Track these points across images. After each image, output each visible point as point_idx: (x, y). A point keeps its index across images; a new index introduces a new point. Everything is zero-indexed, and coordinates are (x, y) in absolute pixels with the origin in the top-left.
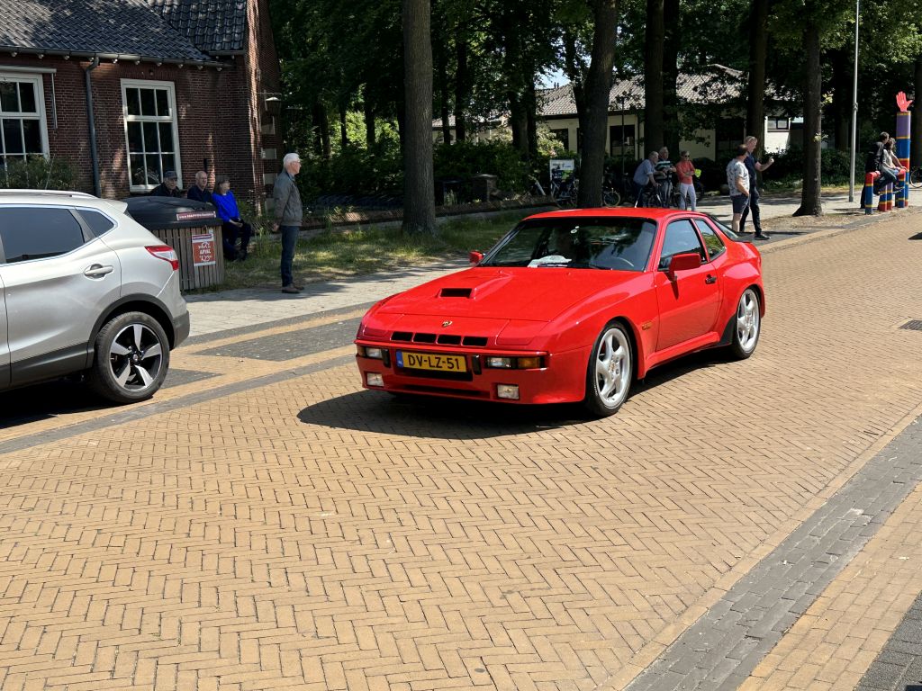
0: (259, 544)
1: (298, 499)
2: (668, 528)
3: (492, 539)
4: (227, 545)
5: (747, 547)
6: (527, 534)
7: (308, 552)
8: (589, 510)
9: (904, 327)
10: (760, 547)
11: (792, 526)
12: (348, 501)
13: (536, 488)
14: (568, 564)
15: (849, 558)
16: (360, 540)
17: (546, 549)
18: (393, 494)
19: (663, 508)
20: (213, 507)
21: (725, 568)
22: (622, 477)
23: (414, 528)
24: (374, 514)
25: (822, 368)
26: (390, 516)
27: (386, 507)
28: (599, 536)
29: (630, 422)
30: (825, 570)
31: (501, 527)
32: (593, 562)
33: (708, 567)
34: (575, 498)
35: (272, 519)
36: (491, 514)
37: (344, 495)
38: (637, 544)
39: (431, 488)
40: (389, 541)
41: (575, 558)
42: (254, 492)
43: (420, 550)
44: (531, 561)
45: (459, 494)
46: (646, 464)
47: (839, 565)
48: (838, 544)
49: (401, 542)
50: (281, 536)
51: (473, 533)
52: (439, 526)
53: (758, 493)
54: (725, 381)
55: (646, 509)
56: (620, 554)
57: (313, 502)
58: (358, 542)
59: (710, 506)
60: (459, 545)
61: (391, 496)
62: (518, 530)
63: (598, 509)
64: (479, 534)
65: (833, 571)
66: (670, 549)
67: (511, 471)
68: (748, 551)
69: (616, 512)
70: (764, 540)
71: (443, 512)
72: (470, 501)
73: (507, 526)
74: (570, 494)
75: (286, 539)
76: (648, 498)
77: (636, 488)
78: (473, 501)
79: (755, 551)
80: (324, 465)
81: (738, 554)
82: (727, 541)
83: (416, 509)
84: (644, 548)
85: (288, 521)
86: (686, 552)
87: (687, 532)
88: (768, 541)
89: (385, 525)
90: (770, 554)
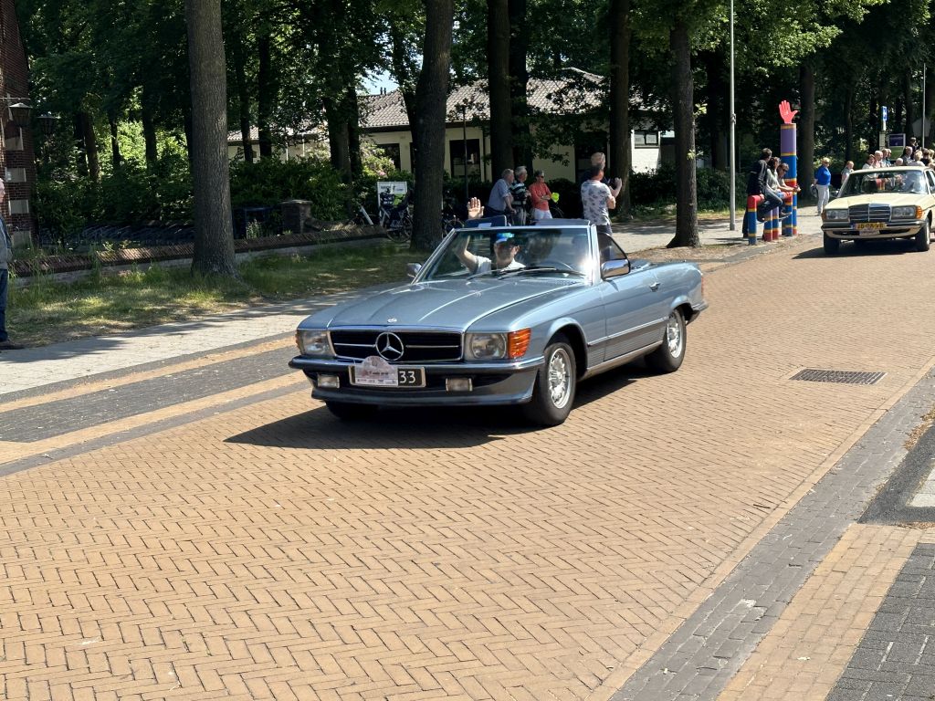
1: (51, 624)
2: (525, 634)
3: (306, 662)
5: (620, 654)
6: (352, 654)
8: (428, 618)
9: (793, 378)
10: (636, 653)
11: (672, 626)
12: (118, 623)
13: (362, 593)
14: (403, 689)
15: (741, 662)
16: (132, 674)
17: (375, 671)
18: (179, 611)
19: (519, 611)
21: (594, 682)
22: (469, 573)
23: (206, 653)
24: (152, 637)
25: (704, 430)
26: (174, 640)
27: (168, 629)
28: (441, 651)
29: (477, 504)
30: (712, 678)
31: (317, 646)
32: (434, 685)
33: (575, 682)
35: (15, 653)
36: (306, 630)
37: (113, 615)
38: (488, 658)
39: (228, 600)
40: (171, 673)
41: (412, 681)
43: (213, 683)
44: (356, 688)
45: (265, 606)
46: (499, 557)
47: (728, 670)
48: (727, 646)
49: (187, 673)
50: (26, 674)
51: (283, 657)
52: (238, 649)
53: (632, 585)
54: (592, 449)
55: (500, 613)
56: (468, 673)
57: (70, 627)
58: (131, 677)
59: (576, 605)
60: (264, 673)
61: (175, 614)
62: (340, 649)
63: (439, 615)
64: (289, 656)
65: (723, 679)
66: (528, 661)
67: (331, 572)
68: (622, 659)
69: (463, 619)
70: (641, 644)
71: (243, 630)
72: (278, 615)
73: (324, 644)
74: (405, 598)
75: (33, 678)
76: (501, 599)
77: (487, 587)
78: (282, 614)
79: (630, 659)
80: (86, 577)
81: (611, 663)
82: (597, 648)
83: (207, 628)
84: (497, 662)
85: (35, 654)
86: (548, 664)
87: (549, 639)
88: (646, 645)
89: (167, 652)
90: (647, 662)
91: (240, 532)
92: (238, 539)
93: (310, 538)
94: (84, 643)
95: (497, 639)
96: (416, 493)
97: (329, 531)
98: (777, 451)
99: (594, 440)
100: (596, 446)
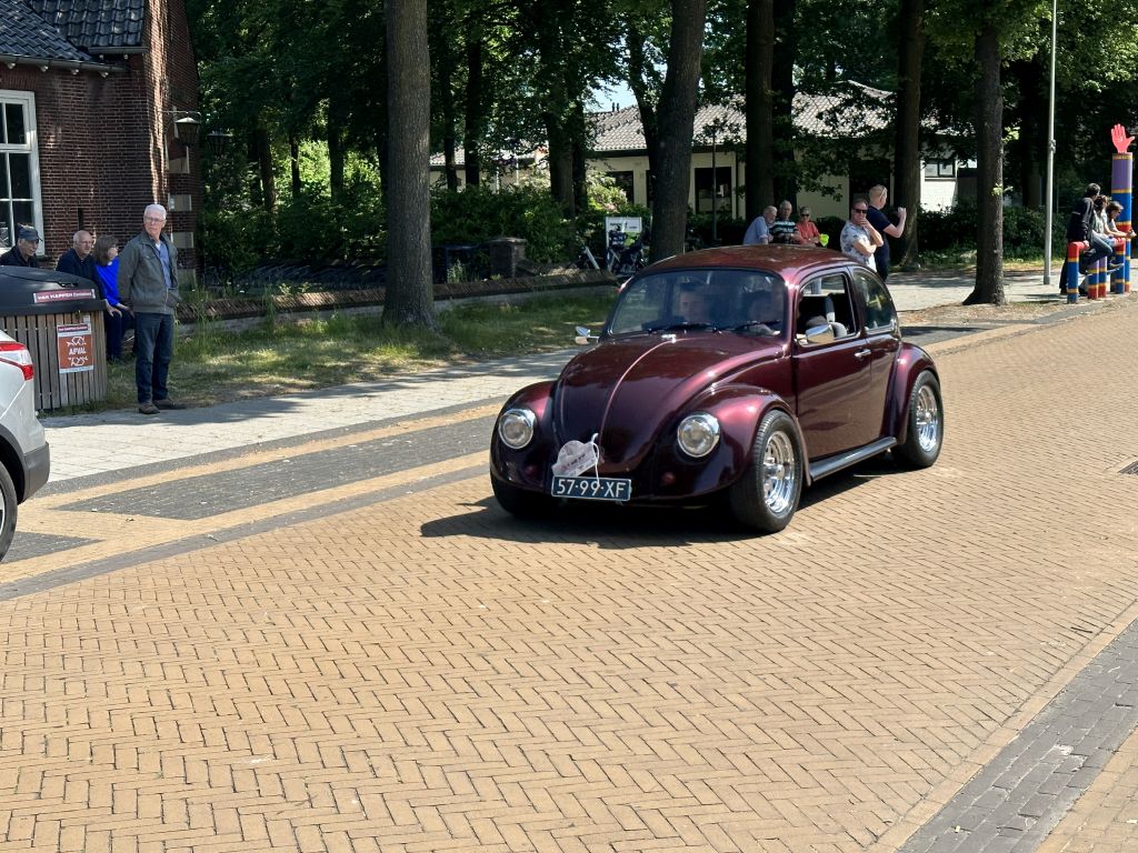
0: (150, 807)
1: (214, 736)
2: (782, 775)
3: (515, 797)
4: (100, 812)
5: (902, 806)
6: (570, 789)
7: (228, 821)
8: (663, 749)
9: (1123, 471)
10: (921, 804)
11: (967, 774)
12: (294, 739)
13: (584, 716)
14: (631, 835)
15: (1053, 822)
16: (310, 800)
17: (597, 810)
18: (364, 728)
19: (775, 746)
20: (80, 750)
21: (866, 838)
22: (713, 697)
23: (396, 779)
24: (332, 757)
25: (1009, 532)
26: (358, 763)
27: (351, 748)
28: (678, 790)
29: (724, 613)
30: (1017, 840)
31: (528, 778)
32: (668, 831)
33: (843, 837)
34: (642, 731)
35: (174, 769)
36: (515, 758)
37: (288, 729)
38: (736, 802)
39: (420, 717)
40: (355, 802)
41: (643, 826)
42: (144, 726)
43: (404, 816)
44: (571, 832)
45: (466, 726)
46: (750, 678)
47: (1036, 832)
48: (1037, 801)
49: (372, 801)
51: (486, 788)
52: (434, 777)
53: (916, 721)
54: (866, 551)
55: (750, 748)
56: (711, 820)
57: (238, 741)
58: (308, 804)
59: (845, 742)
60: (465, 808)
61: (360, 731)
62: (556, 782)
63: (677, 748)
64: (494, 787)
65: (1028, 842)
66: (787, 810)
67: (546, 689)
68: (902, 812)
69: (705, 753)
70: (926, 795)
71: (440, 755)
72: (481, 738)
73: (538, 776)
74: (635, 724)
75: (193, 800)
76: (752, 730)
77: (735, 715)
78: (487, 737)
79: (912, 812)
80: (256, 683)
81: (888, 816)
82: (872, 796)
83: (398, 751)
84: (746, 808)
85: (197, 772)
86: (810, 814)
87: (811, 783)
88: (932, 796)
89: (351, 776)
90: (935, 817)
91: (436, 636)
92: (433, 645)
93: (521, 647)
94: (254, 761)
95: (748, 779)
96: (648, 597)
97: (544, 639)
98: (1100, 562)
99: (868, 540)
100: (872, 547)
